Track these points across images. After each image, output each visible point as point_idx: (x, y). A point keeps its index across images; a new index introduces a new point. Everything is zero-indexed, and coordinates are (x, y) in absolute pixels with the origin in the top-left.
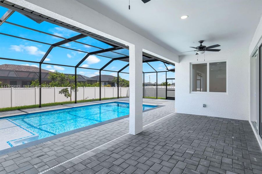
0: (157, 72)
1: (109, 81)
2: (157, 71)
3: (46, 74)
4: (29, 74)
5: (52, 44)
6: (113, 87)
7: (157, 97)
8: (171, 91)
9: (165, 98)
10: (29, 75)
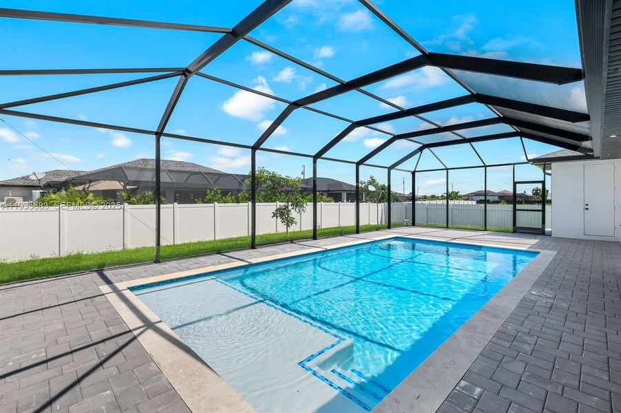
0: (485, 166)
1: (329, 191)
2: (487, 165)
3: (217, 176)
4: (189, 177)
5: (293, 100)
6: (338, 203)
7: (485, 227)
8: (530, 212)
9: (511, 228)
10: (187, 179)
